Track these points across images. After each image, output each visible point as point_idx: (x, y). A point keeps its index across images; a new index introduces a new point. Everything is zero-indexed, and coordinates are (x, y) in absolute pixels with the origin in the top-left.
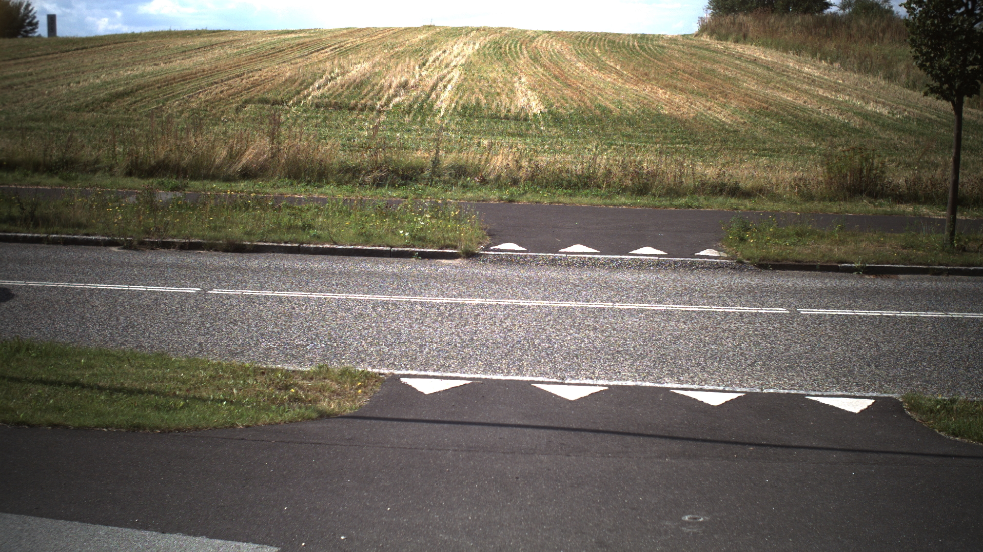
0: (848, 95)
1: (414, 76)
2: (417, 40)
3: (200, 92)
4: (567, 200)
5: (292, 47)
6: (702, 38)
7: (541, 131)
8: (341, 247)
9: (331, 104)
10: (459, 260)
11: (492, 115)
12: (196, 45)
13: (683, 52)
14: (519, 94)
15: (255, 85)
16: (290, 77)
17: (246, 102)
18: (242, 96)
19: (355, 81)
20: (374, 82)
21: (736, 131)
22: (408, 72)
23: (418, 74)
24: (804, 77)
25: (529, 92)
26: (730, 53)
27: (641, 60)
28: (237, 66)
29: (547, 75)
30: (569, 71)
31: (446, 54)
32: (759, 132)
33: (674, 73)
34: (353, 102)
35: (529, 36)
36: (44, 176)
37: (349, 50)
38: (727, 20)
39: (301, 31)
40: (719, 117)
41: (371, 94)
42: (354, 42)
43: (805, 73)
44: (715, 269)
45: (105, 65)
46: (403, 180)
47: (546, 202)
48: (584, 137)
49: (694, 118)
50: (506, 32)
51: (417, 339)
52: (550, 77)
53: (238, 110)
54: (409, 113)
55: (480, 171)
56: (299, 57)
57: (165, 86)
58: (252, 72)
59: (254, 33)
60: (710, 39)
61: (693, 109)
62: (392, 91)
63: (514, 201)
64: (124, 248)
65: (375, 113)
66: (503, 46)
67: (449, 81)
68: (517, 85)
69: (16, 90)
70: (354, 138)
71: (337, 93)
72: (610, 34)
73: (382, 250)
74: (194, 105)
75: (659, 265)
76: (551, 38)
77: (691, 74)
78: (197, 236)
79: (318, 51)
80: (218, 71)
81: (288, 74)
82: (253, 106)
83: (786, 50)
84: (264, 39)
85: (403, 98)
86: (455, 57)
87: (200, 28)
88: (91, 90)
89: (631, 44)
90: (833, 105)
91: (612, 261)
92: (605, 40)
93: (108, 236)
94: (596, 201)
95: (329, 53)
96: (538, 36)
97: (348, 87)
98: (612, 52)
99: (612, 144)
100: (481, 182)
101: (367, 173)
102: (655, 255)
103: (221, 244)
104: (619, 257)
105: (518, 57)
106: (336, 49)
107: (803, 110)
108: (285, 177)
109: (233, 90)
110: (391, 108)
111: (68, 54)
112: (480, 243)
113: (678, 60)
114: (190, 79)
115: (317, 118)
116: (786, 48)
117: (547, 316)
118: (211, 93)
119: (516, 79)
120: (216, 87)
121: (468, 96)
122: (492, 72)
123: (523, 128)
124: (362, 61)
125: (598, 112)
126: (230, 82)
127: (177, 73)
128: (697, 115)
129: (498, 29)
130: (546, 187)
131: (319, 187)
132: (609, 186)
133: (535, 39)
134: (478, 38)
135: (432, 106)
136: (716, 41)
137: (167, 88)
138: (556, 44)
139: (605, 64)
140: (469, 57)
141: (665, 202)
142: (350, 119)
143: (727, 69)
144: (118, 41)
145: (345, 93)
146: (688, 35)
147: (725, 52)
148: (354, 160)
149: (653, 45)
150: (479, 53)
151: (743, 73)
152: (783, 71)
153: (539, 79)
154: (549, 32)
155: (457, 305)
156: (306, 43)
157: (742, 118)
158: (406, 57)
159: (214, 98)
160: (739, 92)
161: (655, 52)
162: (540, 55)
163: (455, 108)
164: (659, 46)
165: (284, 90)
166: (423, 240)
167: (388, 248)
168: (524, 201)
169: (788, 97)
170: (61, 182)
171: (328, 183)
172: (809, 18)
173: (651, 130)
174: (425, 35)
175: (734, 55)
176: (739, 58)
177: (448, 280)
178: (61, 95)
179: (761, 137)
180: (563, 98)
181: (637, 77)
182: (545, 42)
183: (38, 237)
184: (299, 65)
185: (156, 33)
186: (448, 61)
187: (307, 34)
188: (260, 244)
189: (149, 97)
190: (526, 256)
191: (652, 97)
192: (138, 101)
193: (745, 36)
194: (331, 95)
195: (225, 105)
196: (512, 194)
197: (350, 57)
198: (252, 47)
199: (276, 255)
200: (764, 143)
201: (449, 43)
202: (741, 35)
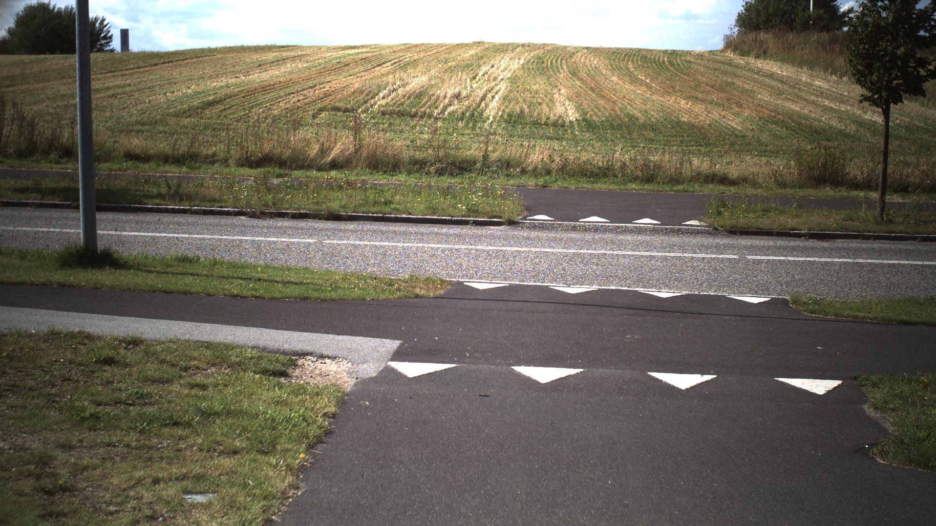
0: (851, 105)
1: (466, 88)
2: (468, 55)
3: (280, 101)
4: (589, 186)
5: (356, 62)
6: (726, 54)
7: (576, 136)
8: (415, 217)
9: (394, 112)
10: (503, 226)
11: (533, 121)
12: (270, 59)
13: (708, 67)
14: (558, 104)
15: (327, 95)
16: (358, 89)
17: (321, 110)
18: (316, 104)
19: (415, 92)
20: (431, 93)
21: (744, 136)
22: (460, 84)
23: (469, 86)
24: (814, 90)
25: (567, 103)
26: (750, 69)
27: (669, 74)
28: (309, 79)
29: (584, 87)
30: (604, 83)
31: (494, 69)
32: (764, 137)
33: (697, 86)
34: (414, 110)
35: (569, 52)
36: (172, 166)
37: (408, 64)
38: (749, 38)
39: (363, 47)
40: (732, 124)
41: (429, 103)
42: (412, 56)
43: (816, 86)
44: (696, 234)
45: (193, 77)
46: (459, 170)
47: (573, 187)
48: (613, 141)
49: (710, 125)
50: (549, 48)
51: (473, 268)
52: (587, 89)
53: (314, 116)
54: (462, 119)
55: (520, 164)
56: (364, 71)
57: (248, 95)
58: (322, 84)
59: (320, 48)
60: (734, 55)
61: (709, 117)
62: (447, 101)
63: (547, 187)
64: (250, 217)
65: (432, 119)
66: (545, 61)
67: (497, 93)
68: (556, 96)
69: (121, 98)
70: (416, 140)
71: (399, 102)
72: (644, 50)
73: (445, 219)
74: (276, 112)
75: (654, 231)
76: (590, 53)
77: (712, 87)
78: (305, 209)
79: (380, 65)
80: (293, 83)
81: (356, 86)
82: (327, 113)
83: (800, 65)
84: (329, 54)
85: (457, 107)
86: (502, 71)
87: (269, 44)
88: (185, 99)
89: (661, 59)
90: (834, 115)
91: (619, 227)
92: (638, 56)
93: (238, 208)
94: (613, 187)
95: (390, 67)
96: (577, 52)
97: (409, 98)
98: (644, 67)
99: (636, 146)
100: (522, 172)
101: (431, 165)
102: (652, 224)
103: (323, 214)
104: (624, 225)
105: (559, 72)
106: (395, 63)
107: (806, 118)
108: (366, 168)
109: (308, 100)
110: (446, 116)
111: (157, 67)
112: (520, 215)
113: (702, 74)
114: (270, 89)
115: (383, 124)
116: (800, 64)
117: (564, 257)
118: (290, 102)
119: (555, 91)
120: (294, 97)
121: (514, 105)
122: (535, 84)
123: (560, 133)
124: (420, 74)
125: (626, 120)
126: (305, 92)
127: (257, 85)
128: (712, 122)
129: (541, 45)
130: (573, 176)
131: (393, 176)
132: (624, 175)
133: (574, 54)
134: (521, 53)
135: (482, 114)
136: (739, 57)
137: (251, 98)
138: (594, 60)
139: (637, 78)
140: (515, 71)
141: (667, 188)
142: (412, 124)
143: (745, 82)
144: (199, 55)
145: (407, 103)
146: (713, 51)
147: (745, 67)
148: (419, 155)
149: (681, 60)
150: (523, 68)
151: (759, 86)
152: (796, 84)
153: (576, 90)
154: (588, 48)
155: (502, 251)
156: (368, 58)
157: (751, 125)
158: (458, 71)
159: (293, 106)
160: (753, 102)
161: (683, 67)
162: (578, 70)
163: (502, 116)
164: (686, 61)
165: (353, 100)
166: (476, 212)
167: (450, 218)
168: (555, 186)
169: (795, 107)
170: (188, 170)
171: (400, 173)
172: (825, 36)
173: (670, 135)
174: (475, 51)
175: (753, 70)
176: (758, 73)
177: (495, 238)
178: (160, 103)
179: (764, 141)
180: (597, 108)
181: (664, 89)
182: (583, 57)
183: (183, 209)
184: (363, 78)
185: (230, 48)
186: (496, 75)
187: (368, 50)
188: (353, 214)
189: (236, 105)
190: (553, 224)
191: (675, 107)
192: (227, 109)
193: (765, 52)
194: (395, 104)
195: (303, 113)
196: (546, 181)
197: (409, 71)
198: (320, 61)
199: (365, 222)
200: (767, 146)
201: (497, 58)
202: (762, 51)
